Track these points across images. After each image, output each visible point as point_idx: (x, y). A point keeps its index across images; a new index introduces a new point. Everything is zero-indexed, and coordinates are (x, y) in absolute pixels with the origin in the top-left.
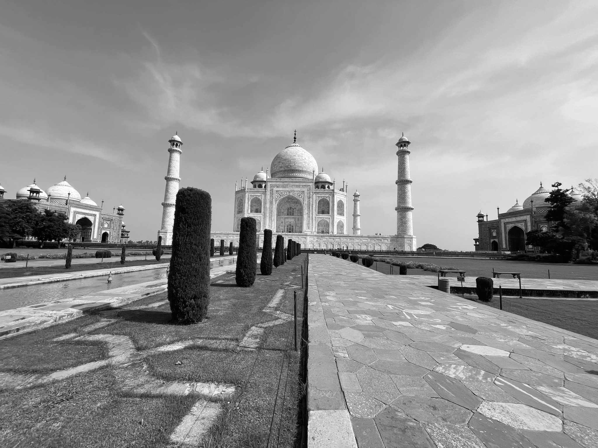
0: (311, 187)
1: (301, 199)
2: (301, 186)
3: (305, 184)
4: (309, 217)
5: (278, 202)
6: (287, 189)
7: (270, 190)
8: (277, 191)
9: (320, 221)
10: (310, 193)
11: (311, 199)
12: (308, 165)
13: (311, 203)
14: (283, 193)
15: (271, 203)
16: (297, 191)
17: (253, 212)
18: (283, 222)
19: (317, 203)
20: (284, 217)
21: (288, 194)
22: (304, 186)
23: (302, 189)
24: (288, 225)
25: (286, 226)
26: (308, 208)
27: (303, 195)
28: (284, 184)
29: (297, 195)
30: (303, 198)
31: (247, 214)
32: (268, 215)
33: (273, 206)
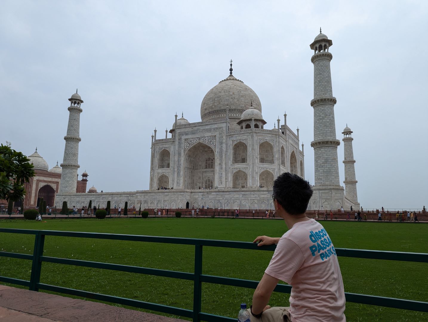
0: (224, 129)
1: (212, 146)
2: (213, 130)
3: (216, 127)
4: (222, 168)
5: (186, 152)
6: (197, 136)
7: (179, 139)
8: (186, 140)
9: (236, 172)
10: (222, 137)
11: (223, 145)
13: (224, 150)
15: (179, 154)
16: (208, 137)
17: (166, 167)
18: (200, 178)
19: (231, 149)
20: (202, 171)
21: (198, 141)
22: (216, 129)
23: (213, 134)
24: (207, 181)
25: (204, 182)
26: (221, 157)
27: (215, 141)
28: (193, 129)
29: (208, 142)
30: (214, 145)
31: (156, 171)
32: (176, 170)
33: (182, 158)
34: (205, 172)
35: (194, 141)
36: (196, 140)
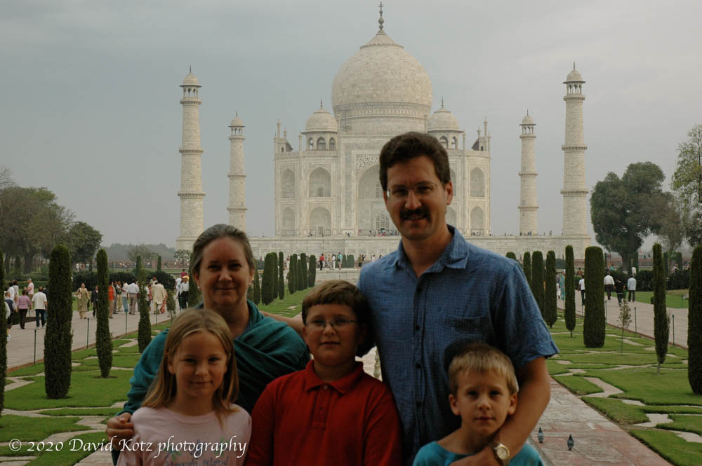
5: (360, 175)
7: (346, 154)
8: (358, 156)
12: (413, 89)
15: (348, 177)
17: (314, 194)
18: (369, 211)
20: (371, 202)
24: (379, 216)
25: (374, 218)
28: (370, 142)
31: (306, 200)
32: (343, 200)
33: (353, 183)
34: (377, 203)
35: (372, 159)
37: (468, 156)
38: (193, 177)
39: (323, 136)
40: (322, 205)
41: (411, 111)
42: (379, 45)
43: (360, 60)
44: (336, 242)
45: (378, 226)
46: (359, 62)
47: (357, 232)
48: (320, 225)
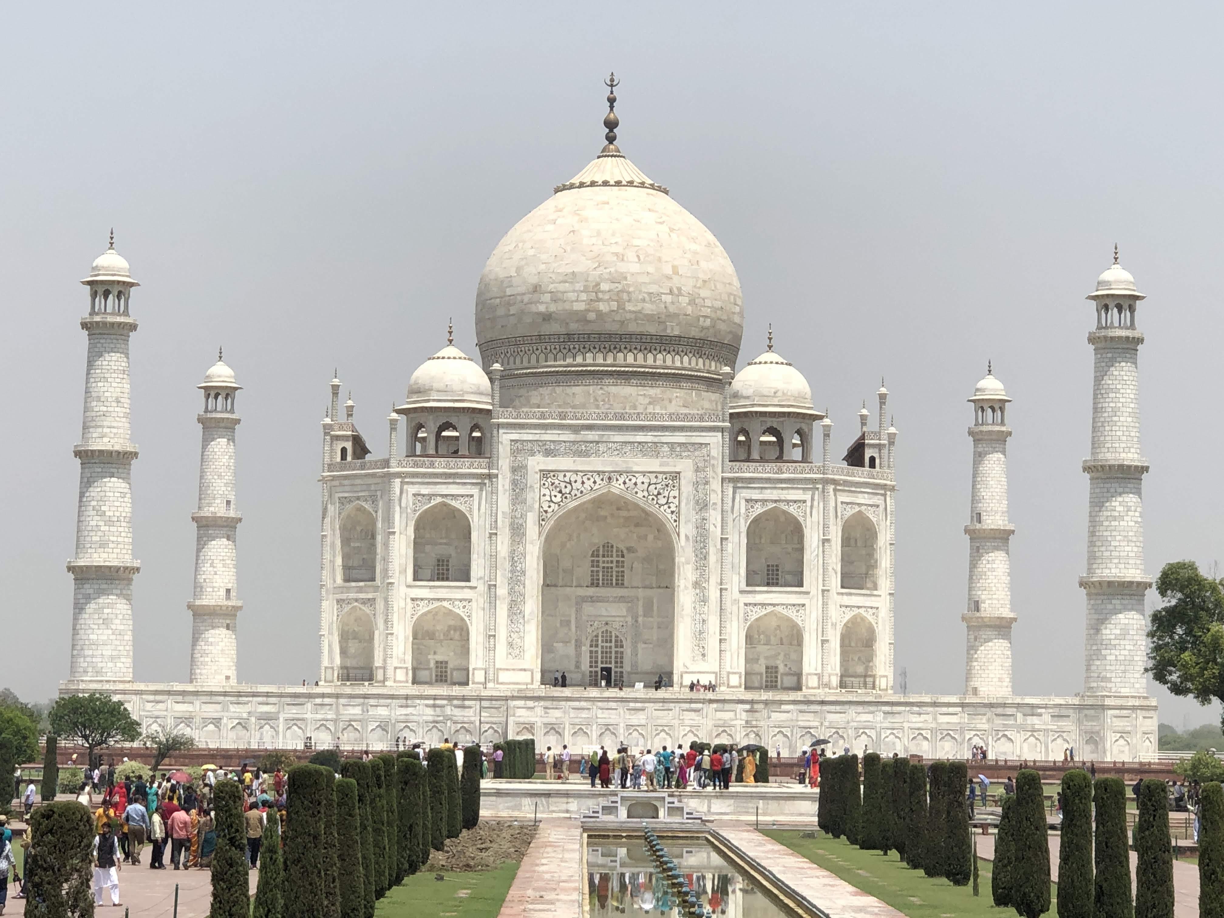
0: (714, 453)
1: (665, 514)
2: (667, 449)
3: (682, 440)
4: (704, 600)
5: (548, 526)
6: (598, 464)
7: (514, 470)
8: (545, 474)
9: (757, 620)
10: (707, 483)
11: (712, 512)
13: (716, 532)
14: (578, 485)
15: (518, 530)
16: (644, 473)
17: (428, 573)
18: (570, 621)
19: (740, 533)
20: (577, 597)
21: (601, 488)
22: (678, 449)
23: (667, 464)
24: (597, 636)
25: (583, 640)
26: (702, 556)
27: (675, 493)
28: (578, 438)
29: (646, 494)
30: (673, 509)
31: (403, 589)
32: (502, 591)
33: (529, 547)
34: (592, 600)
35: (583, 483)
36: (595, 482)
37: (834, 482)
38: (110, 522)
39: (453, 420)
40: (445, 604)
41: (686, 359)
42: (606, 184)
43: (554, 222)
44: (485, 704)
45: (593, 662)
46: (550, 227)
47: (538, 676)
48: (439, 658)
